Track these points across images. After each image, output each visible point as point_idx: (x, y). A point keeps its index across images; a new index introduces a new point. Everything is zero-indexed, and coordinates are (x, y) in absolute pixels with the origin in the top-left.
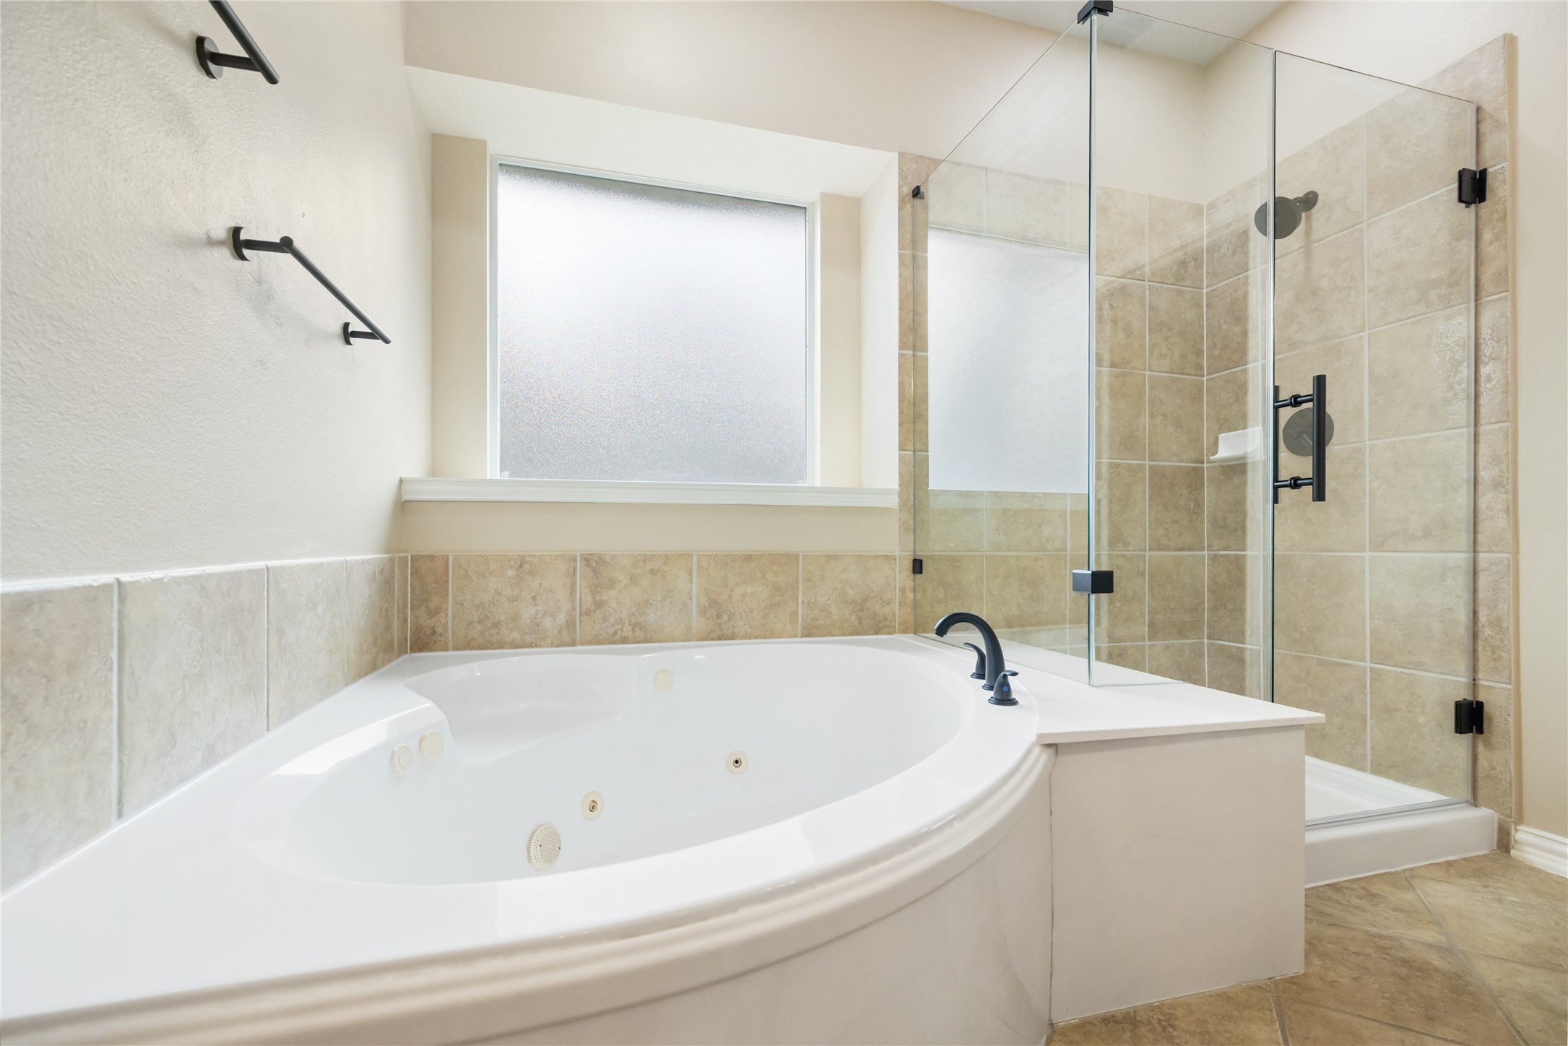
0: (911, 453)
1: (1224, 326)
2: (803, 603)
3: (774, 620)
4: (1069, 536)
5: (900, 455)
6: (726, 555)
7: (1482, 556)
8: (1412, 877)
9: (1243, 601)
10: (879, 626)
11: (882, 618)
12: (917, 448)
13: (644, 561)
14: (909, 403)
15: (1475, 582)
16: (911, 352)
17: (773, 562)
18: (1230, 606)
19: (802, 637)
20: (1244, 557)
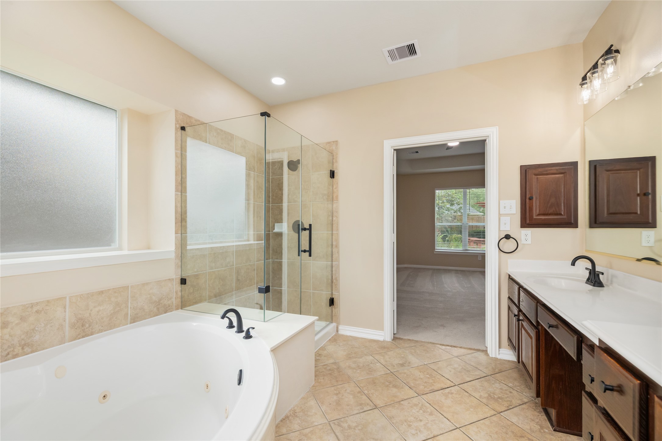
0: (180, 235)
1: (276, 190)
2: (131, 308)
3: (116, 320)
4: (234, 260)
5: (175, 236)
6: (88, 294)
7: (333, 263)
8: (325, 346)
9: (282, 275)
10: (167, 309)
11: (168, 306)
12: (182, 233)
13: (32, 307)
14: (179, 214)
15: (332, 269)
16: (180, 193)
17: (115, 292)
18: (278, 277)
19: (130, 324)
20: (282, 262)
